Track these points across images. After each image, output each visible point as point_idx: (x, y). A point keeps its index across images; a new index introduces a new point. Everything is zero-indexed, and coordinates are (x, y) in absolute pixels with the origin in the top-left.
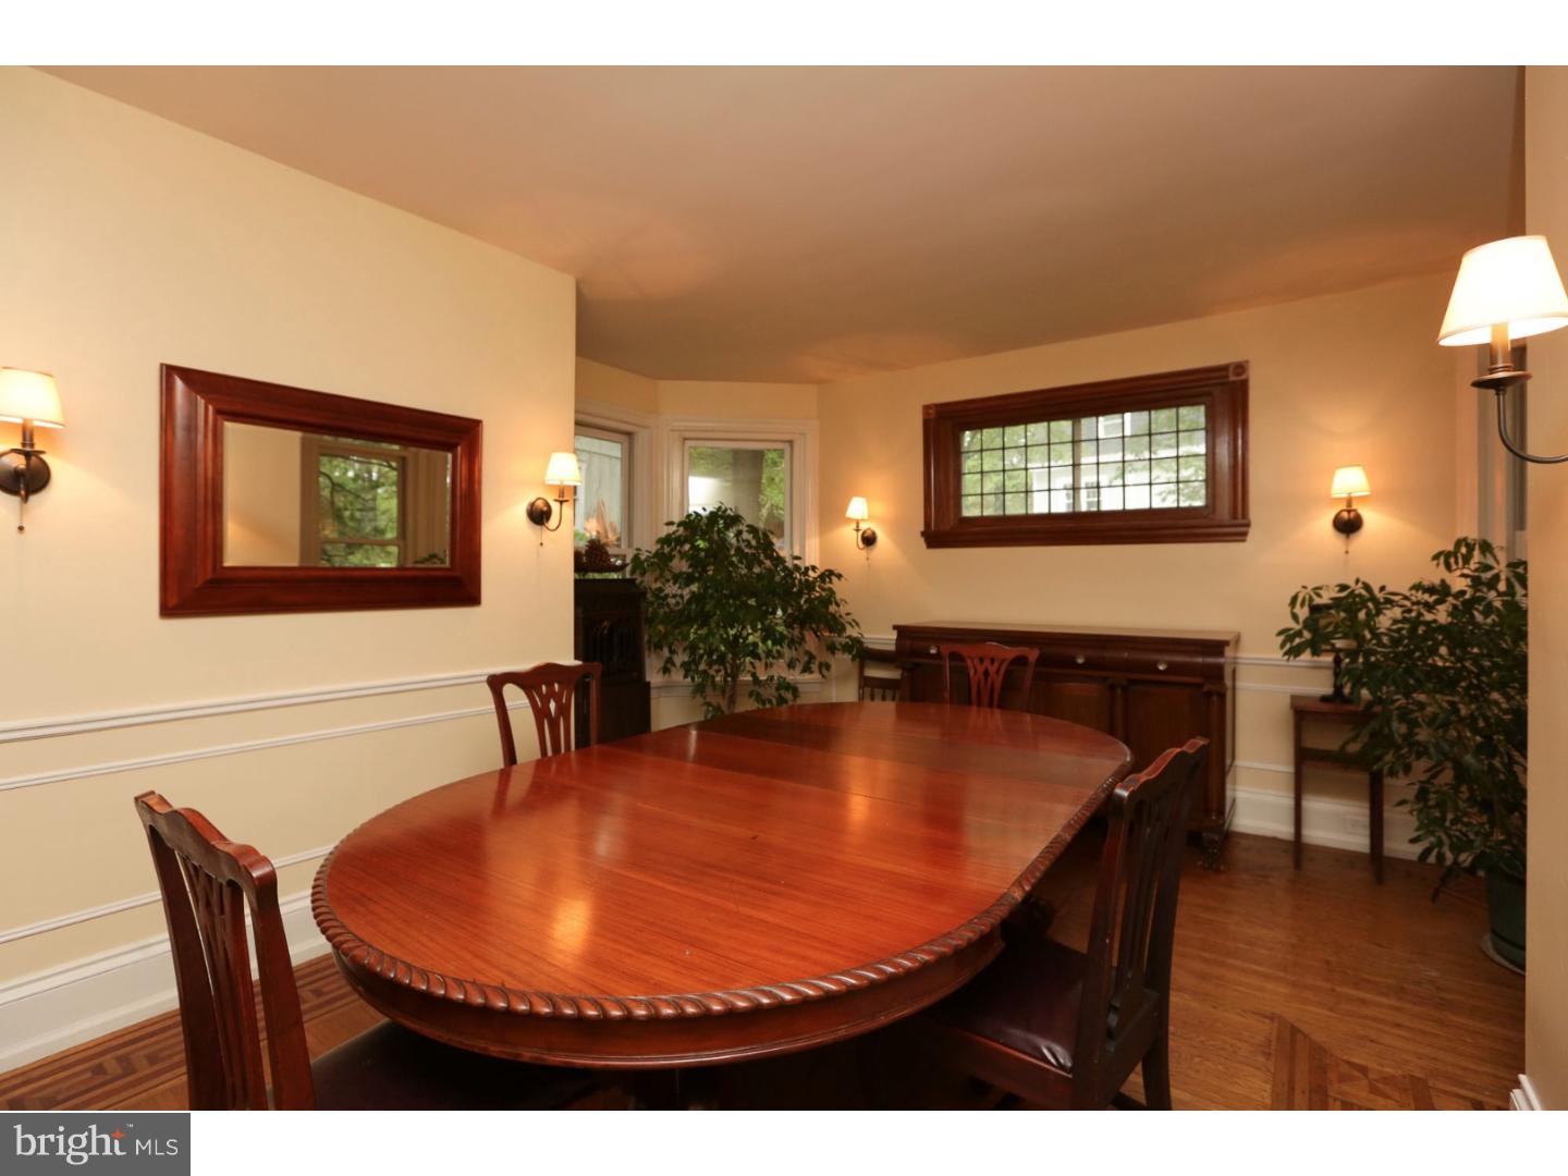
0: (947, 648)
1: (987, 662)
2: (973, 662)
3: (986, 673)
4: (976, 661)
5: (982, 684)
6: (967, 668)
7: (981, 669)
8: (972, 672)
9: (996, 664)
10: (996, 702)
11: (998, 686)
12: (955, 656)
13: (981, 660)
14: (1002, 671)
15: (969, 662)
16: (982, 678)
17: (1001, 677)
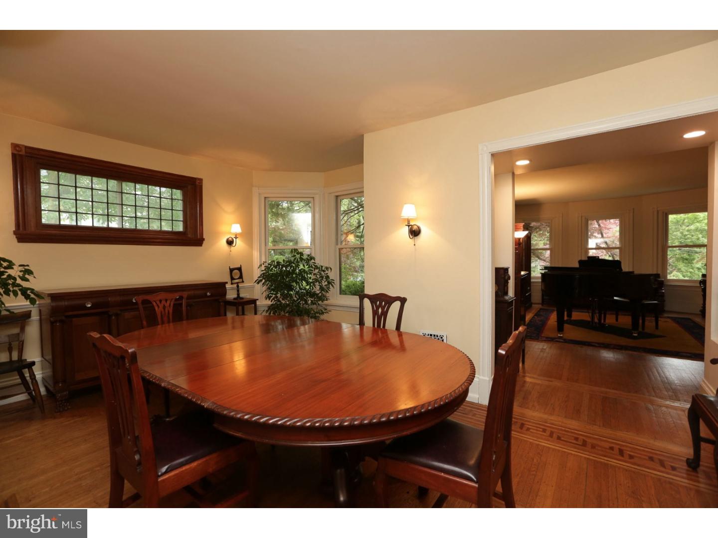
0: (141, 298)
1: (163, 302)
2: (156, 303)
3: (164, 307)
4: (158, 302)
5: (163, 313)
6: (153, 306)
7: (161, 306)
8: (156, 308)
9: (168, 302)
10: (171, 320)
11: (171, 311)
12: (145, 302)
13: (161, 301)
14: (172, 305)
15: (154, 304)
16: (163, 310)
17: (172, 308)
